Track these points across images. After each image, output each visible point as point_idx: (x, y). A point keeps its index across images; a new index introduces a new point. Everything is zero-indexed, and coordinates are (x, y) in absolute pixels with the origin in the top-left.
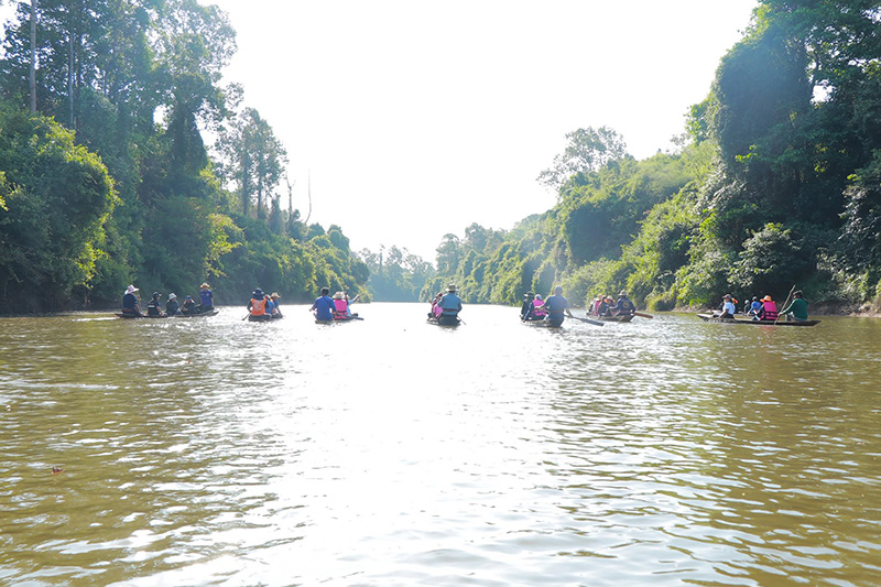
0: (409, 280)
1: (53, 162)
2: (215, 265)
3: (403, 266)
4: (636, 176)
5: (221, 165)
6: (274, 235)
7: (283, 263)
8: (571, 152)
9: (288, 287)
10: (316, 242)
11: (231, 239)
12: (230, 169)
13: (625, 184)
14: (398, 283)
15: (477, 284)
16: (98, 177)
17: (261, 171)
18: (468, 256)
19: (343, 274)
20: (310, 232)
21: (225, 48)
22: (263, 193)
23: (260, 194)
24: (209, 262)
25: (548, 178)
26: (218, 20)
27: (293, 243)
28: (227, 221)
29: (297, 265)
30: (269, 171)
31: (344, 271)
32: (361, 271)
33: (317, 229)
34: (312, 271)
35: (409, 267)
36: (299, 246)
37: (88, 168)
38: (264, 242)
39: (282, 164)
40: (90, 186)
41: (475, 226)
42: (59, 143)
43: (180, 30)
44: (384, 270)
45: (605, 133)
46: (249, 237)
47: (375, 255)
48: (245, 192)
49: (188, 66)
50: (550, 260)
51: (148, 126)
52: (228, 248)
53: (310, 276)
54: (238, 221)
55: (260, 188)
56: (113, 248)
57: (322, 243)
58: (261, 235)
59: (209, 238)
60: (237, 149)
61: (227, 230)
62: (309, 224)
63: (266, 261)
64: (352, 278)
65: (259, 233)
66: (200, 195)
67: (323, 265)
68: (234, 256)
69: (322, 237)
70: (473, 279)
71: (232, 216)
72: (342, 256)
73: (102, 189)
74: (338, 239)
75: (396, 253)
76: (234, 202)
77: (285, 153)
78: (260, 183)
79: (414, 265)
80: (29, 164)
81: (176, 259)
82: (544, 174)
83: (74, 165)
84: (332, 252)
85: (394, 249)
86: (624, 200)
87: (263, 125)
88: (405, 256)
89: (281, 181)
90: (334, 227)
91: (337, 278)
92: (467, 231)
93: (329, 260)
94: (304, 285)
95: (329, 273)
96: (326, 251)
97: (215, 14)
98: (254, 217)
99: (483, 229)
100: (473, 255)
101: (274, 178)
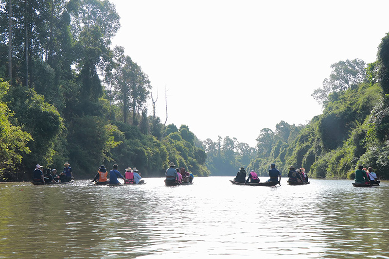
0: (239, 161)
1: (36, 112)
2: (108, 154)
3: (235, 150)
4: (364, 96)
5: (109, 92)
6: (142, 135)
7: (148, 152)
8: (333, 77)
9: (151, 167)
10: (172, 137)
11: (116, 140)
12: (115, 93)
13: (357, 101)
14: (232, 163)
15: (281, 163)
16: (56, 118)
17: (135, 95)
18: (277, 144)
19: (189, 158)
20: (168, 130)
21: (113, 26)
22: (136, 108)
23: (134, 109)
24: (104, 153)
25: (319, 94)
26: (108, 9)
27: (155, 139)
28: (114, 128)
29: (157, 153)
30: (139, 94)
31: (189, 156)
32: (201, 156)
33: (172, 128)
34: (166, 156)
35: (240, 151)
36: (158, 141)
37: (51, 114)
38: (137, 140)
39: (147, 89)
40: (52, 122)
41: (283, 123)
42: (38, 102)
43: (86, 15)
44: (222, 154)
45: (358, 63)
46: (128, 136)
47: (215, 143)
48: (125, 108)
49: (92, 43)
50: (313, 148)
51: (69, 75)
52: (115, 144)
53: (166, 160)
54: (121, 127)
55: (134, 105)
56: (57, 148)
57: (175, 138)
58: (135, 135)
59: (104, 140)
60: (119, 82)
61: (115, 134)
62: (167, 125)
63: (137, 151)
64: (194, 160)
65: (133, 134)
66: (99, 114)
67: (174, 152)
68: (119, 149)
69: (176, 133)
70: (279, 160)
71: (117, 125)
72: (188, 146)
73: (58, 123)
74: (186, 134)
75: (229, 142)
76: (119, 114)
77: (149, 82)
78: (134, 101)
79: (243, 151)
80: (25, 113)
81: (86, 152)
82: (316, 92)
83: (45, 113)
84: (182, 143)
85: (227, 139)
86: (355, 112)
87: (135, 66)
88: (236, 143)
89: (147, 100)
90: (183, 127)
91: (184, 161)
92: (277, 126)
93: (179, 149)
94: (161, 165)
95: (178, 157)
96: (178, 143)
97: (107, 6)
98: (131, 123)
99: (288, 125)
100: (280, 143)
101: (143, 99)
